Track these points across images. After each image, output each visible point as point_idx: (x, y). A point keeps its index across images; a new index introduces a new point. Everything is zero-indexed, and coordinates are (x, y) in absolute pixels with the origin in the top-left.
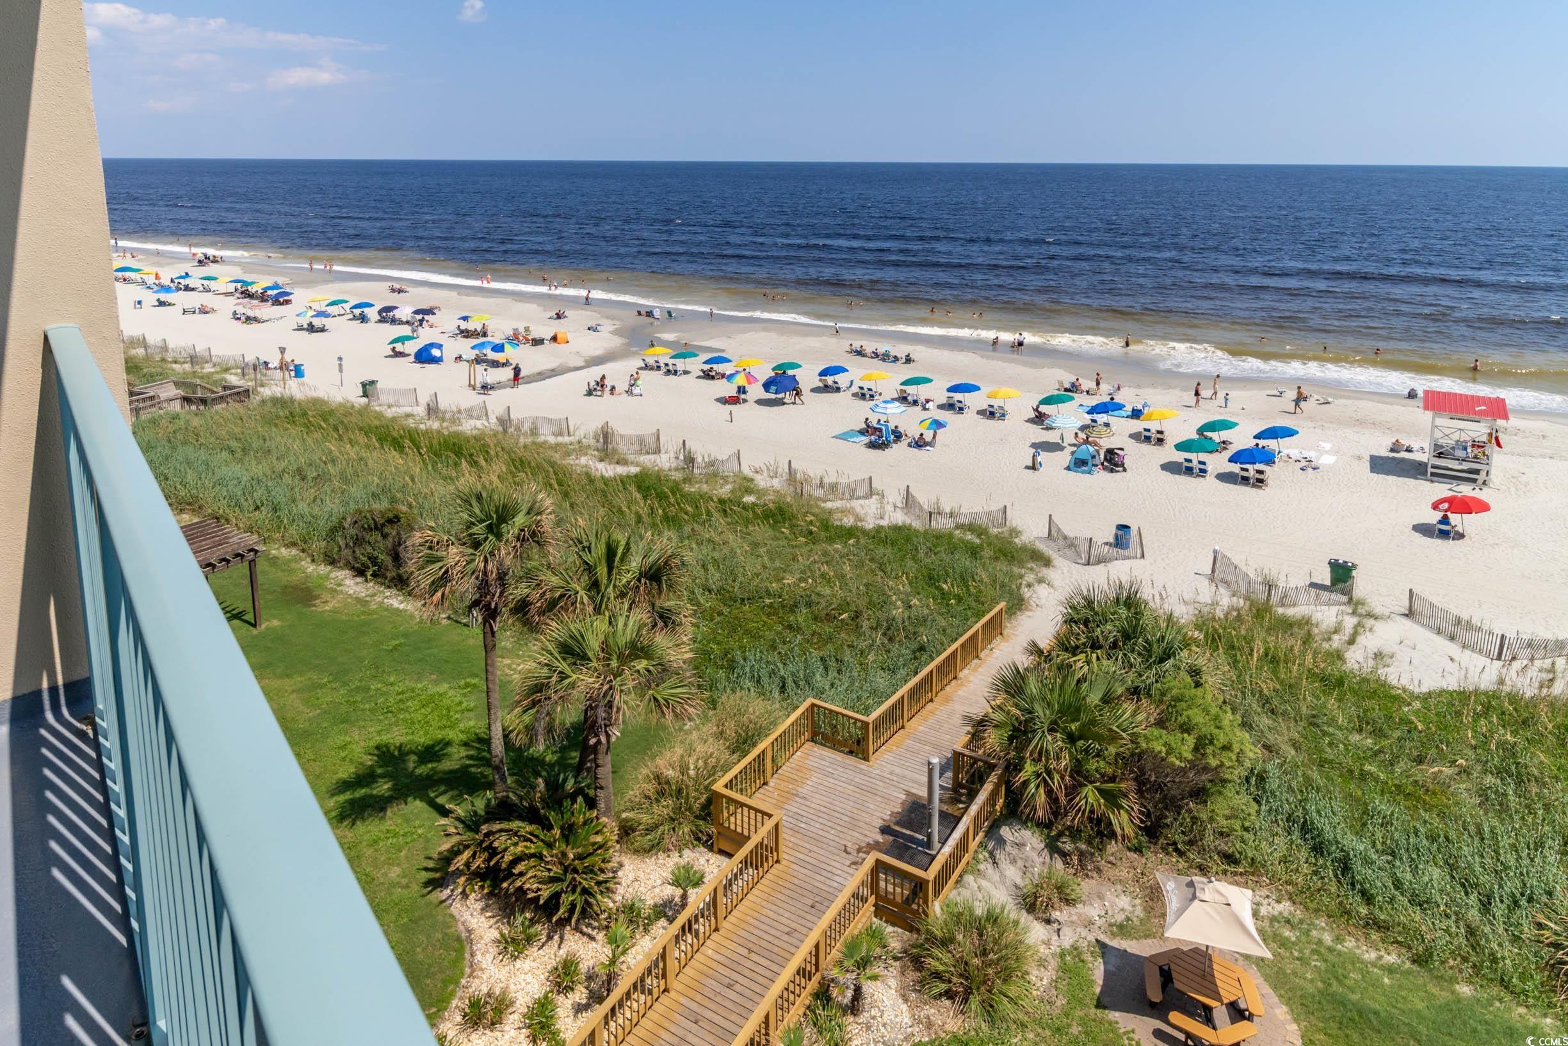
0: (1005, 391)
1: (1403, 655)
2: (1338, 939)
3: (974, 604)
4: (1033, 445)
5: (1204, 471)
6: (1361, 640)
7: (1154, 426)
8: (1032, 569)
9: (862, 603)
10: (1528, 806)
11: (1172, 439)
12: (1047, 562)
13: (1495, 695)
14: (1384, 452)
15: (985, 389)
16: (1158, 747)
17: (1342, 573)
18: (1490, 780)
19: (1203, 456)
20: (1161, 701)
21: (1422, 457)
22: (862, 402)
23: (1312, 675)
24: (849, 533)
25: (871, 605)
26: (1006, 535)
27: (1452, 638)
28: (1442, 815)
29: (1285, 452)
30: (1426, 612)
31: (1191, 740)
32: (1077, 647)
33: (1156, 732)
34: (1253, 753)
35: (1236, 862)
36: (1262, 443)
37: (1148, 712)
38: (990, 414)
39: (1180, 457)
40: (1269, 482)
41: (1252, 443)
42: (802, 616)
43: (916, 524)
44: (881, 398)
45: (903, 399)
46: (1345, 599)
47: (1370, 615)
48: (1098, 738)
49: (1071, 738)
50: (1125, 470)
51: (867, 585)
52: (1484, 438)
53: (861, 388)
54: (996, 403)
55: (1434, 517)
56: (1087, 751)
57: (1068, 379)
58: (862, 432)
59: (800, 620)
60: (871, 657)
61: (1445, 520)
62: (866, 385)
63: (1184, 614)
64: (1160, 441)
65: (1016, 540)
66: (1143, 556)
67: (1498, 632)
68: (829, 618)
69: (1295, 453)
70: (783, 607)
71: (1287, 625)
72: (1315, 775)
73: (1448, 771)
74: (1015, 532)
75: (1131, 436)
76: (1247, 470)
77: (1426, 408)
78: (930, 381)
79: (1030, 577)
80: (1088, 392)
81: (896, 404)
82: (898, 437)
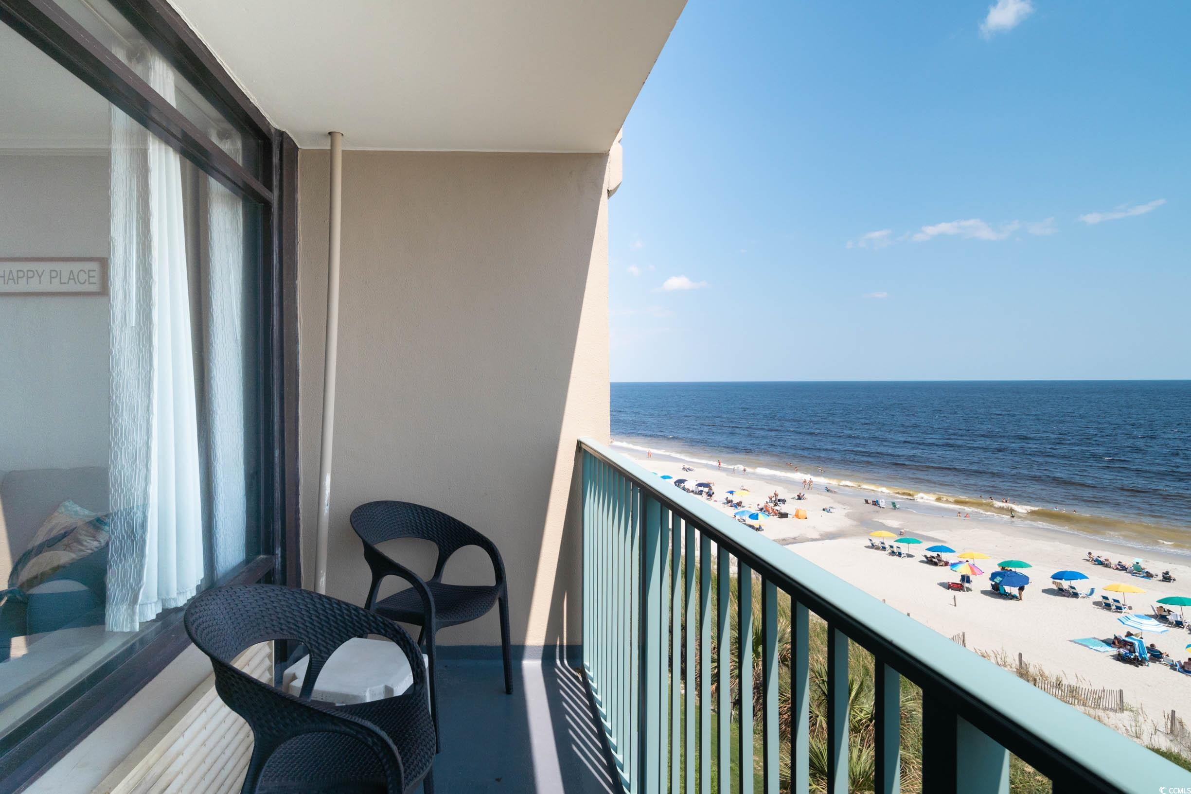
22: (1106, 612)
44: (1132, 612)
45: (1162, 617)
53: (1105, 598)
58: (1108, 642)
62: (1111, 596)
81: (1154, 622)
82: (1156, 656)
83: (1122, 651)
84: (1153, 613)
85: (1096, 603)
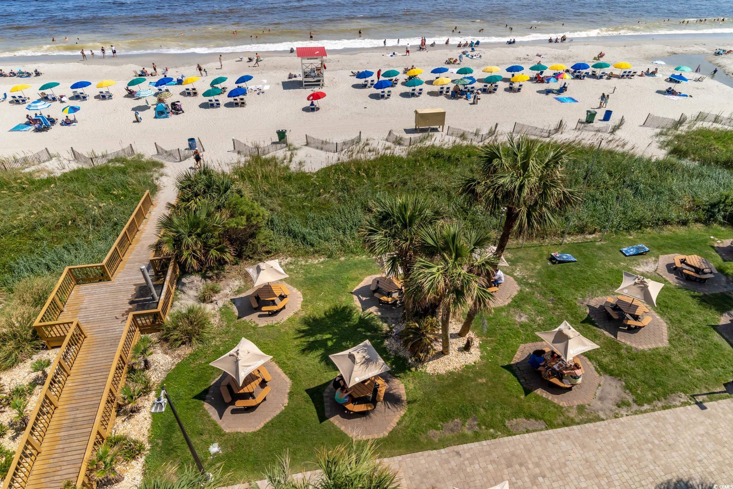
0: (106, 82)
1: (308, 161)
2: (306, 261)
3: (133, 196)
4: (133, 109)
5: (218, 104)
6: (293, 159)
7: (190, 87)
8: (155, 171)
9: (73, 214)
10: (351, 198)
11: (200, 92)
12: (162, 166)
13: (337, 165)
14: (287, 80)
15: (94, 83)
16: (233, 225)
17: (282, 135)
18: (340, 194)
19: (216, 97)
20: (230, 208)
21: (299, 79)
22: (18, 106)
23: (280, 178)
24: (49, 181)
25: (78, 213)
26: (137, 158)
27: (322, 149)
28: (328, 210)
29: (250, 87)
30: (312, 142)
31: (244, 218)
32: (189, 198)
33: (231, 220)
34: (267, 213)
35: (270, 253)
36: (240, 85)
37: (226, 213)
38: (103, 97)
39: (206, 100)
40: (247, 103)
41: (236, 86)
42: (41, 232)
43: (86, 166)
44: (31, 101)
45: (45, 98)
46: (285, 145)
47: (295, 149)
48: (210, 231)
49: (199, 235)
50: (183, 112)
51: (72, 205)
52: (320, 66)
53: (14, 97)
54: (104, 90)
55: (308, 104)
56: (207, 238)
57: (139, 70)
58: (28, 124)
59: (41, 234)
60: (91, 237)
61: (312, 104)
62: (17, 95)
63: (228, 170)
64: (195, 94)
65: (143, 160)
66: (204, 150)
67: (335, 142)
68: (58, 227)
69: (253, 87)
70: (27, 231)
71: (267, 162)
72: (289, 213)
73: (328, 195)
74: (140, 156)
75: (181, 94)
76: (236, 100)
77: (298, 56)
78: (57, 84)
79: (156, 175)
80: (151, 75)
81: (43, 102)
82: (53, 122)
83: (37, 126)
84: (40, 97)
85: (11, 102)
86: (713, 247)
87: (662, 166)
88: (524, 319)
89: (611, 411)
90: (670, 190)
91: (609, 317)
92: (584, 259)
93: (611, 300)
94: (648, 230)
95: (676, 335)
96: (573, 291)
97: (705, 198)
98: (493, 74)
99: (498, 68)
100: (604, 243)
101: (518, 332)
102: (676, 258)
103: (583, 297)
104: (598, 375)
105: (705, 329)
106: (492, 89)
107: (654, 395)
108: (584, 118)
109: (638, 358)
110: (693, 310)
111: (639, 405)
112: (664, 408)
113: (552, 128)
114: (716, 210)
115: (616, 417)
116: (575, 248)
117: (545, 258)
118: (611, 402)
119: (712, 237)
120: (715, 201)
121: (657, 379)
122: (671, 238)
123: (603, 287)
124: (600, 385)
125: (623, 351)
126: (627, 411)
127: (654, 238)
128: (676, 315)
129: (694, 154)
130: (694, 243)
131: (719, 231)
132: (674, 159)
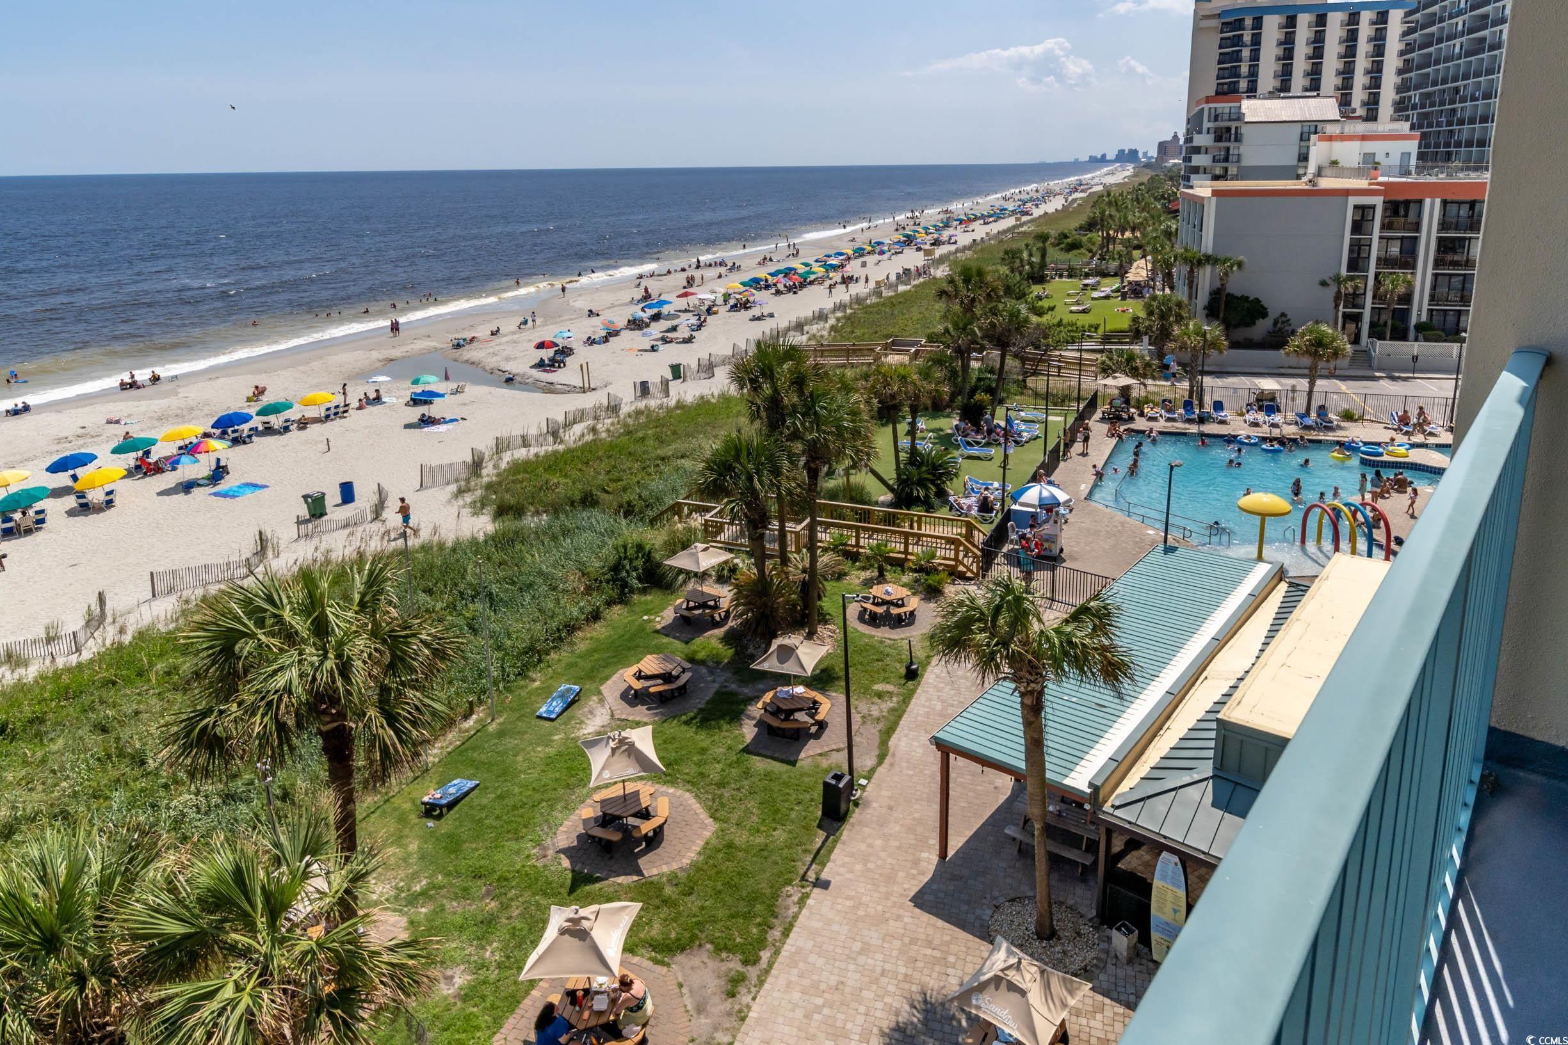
86: (657, 632)
87: (501, 541)
88: (461, 979)
89: (729, 1014)
90: (540, 573)
91: (606, 848)
92: (488, 771)
93: (588, 811)
94: (553, 655)
95: (713, 800)
96: (514, 845)
97: (598, 564)
98: (13, 489)
99: (23, 473)
100: (501, 720)
101: (468, 1018)
102: (625, 677)
103: (538, 844)
104: (665, 969)
105: (738, 762)
106: (28, 522)
107: (760, 925)
108: (304, 512)
109: (695, 883)
110: (704, 744)
111: (754, 963)
112: (786, 933)
113: (247, 553)
114: (624, 574)
115: (743, 1019)
116: (457, 761)
117: (413, 818)
118: (716, 999)
119: (645, 618)
120: (612, 559)
121: (744, 894)
122: (595, 650)
123: (558, 800)
124: (681, 986)
125: (668, 890)
126: (749, 992)
127: (571, 665)
128: (690, 769)
129: (532, 504)
130: (630, 639)
131: (646, 603)
132: (509, 524)
